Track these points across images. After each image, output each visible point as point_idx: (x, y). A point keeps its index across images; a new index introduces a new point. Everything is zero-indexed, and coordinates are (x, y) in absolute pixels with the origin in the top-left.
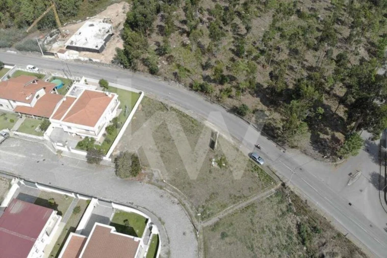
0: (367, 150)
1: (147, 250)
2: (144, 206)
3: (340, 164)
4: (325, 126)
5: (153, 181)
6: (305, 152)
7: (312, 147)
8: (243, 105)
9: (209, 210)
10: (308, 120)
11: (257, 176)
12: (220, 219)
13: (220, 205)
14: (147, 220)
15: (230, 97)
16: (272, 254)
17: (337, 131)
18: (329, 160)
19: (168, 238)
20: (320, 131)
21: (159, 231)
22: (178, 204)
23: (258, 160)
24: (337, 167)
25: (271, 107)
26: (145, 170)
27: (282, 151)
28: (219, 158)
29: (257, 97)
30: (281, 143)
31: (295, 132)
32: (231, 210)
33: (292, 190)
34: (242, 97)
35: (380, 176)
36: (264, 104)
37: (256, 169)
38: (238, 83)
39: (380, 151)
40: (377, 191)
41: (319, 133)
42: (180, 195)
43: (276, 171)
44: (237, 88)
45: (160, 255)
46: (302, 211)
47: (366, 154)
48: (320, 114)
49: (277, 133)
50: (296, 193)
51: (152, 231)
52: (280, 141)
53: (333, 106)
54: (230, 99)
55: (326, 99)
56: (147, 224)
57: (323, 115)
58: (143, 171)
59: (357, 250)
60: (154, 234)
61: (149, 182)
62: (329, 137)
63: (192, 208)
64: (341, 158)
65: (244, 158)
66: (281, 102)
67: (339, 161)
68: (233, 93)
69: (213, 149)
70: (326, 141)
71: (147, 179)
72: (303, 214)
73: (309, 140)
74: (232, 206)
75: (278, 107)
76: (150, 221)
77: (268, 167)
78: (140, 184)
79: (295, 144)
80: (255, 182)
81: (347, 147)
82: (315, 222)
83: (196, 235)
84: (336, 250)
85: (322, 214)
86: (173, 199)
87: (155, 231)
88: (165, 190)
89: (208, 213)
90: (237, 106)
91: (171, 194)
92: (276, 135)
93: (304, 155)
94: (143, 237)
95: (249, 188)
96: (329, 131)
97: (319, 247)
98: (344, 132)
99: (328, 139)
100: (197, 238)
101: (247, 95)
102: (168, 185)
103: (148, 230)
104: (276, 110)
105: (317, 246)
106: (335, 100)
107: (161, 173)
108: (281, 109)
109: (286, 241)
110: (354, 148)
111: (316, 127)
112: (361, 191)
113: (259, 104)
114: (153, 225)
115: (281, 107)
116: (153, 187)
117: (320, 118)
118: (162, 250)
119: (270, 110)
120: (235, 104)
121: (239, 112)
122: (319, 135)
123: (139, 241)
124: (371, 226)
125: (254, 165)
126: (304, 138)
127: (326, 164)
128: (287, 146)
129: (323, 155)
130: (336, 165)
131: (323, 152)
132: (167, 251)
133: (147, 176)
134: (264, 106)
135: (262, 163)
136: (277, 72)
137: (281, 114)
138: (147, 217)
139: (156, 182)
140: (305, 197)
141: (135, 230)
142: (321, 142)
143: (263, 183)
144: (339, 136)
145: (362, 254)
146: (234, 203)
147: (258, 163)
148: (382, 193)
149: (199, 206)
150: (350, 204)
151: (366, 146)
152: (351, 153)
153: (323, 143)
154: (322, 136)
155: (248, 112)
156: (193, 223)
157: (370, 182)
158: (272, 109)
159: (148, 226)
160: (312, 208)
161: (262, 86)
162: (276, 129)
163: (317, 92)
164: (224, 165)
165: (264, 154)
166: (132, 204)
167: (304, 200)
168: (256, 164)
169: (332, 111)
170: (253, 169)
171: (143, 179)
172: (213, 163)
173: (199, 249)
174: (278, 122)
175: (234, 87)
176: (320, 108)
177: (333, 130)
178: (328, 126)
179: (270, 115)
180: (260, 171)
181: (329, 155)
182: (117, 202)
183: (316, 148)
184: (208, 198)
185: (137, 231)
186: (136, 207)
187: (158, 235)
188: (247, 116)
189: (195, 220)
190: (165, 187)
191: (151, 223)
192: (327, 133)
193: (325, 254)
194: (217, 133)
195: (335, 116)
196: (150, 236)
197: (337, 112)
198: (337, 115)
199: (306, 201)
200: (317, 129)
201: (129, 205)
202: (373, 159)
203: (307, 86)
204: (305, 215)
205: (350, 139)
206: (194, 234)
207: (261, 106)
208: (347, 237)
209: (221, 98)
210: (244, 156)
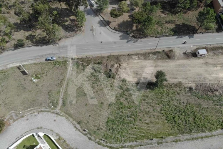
0: (88, 14)
1: (47, 145)
2: (24, 132)
3: (84, 29)
4: (63, 18)
5: (15, 119)
6: (67, 37)
7: (67, 32)
8: (18, 40)
9: (54, 100)
10: (54, 21)
11: (58, 66)
12: (63, 98)
13: (57, 94)
14: (33, 135)
15: (7, 42)
16: (94, 88)
17: (70, 16)
18: (78, 32)
19: (51, 130)
20: (63, 22)
21: (43, 132)
22: (38, 114)
23: (52, 59)
24: (84, 32)
25: (32, 30)
26: (5, 118)
27: (57, 45)
28: (34, 76)
29: (20, 30)
30: (53, 42)
31: (54, 32)
32: (63, 90)
33: (77, 58)
34: (13, 37)
35: (101, 21)
36: (28, 31)
37: (55, 63)
38: (4, 32)
39: (93, 10)
40: (106, 28)
41: (64, 23)
42: (35, 109)
43: (64, 56)
44: (6, 34)
45: (55, 140)
46: (89, 62)
47: (89, 16)
48: (56, 14)
49: (47, 39)
50: (80, 57)
51: (40, 136)
52: (52, 42)
53: (58, 6)
54: (8, 43)
55: (52, 5)
56: (35, 136)
57: (58, 14)
58: (5, 120)
59: (118, 56)
60: (43, 136)
61: (14, 121)
62: (69, 21)
63: (46, 108)
64: (82, 27)
65: (45, 64)
66: (34, 23)
67: (83, 29)
68: (7, 38)
69: (27, 74)
70: (70, 25)
71: (11, 121)
72: (90, 62)
73: (63, 30)
74: (62, 88)
75: (35, 27)
76: (35, 134)
77: (59, 58)
78: (11, 126)
79: (59, 37)
80: (60, 70)
81: (80, 20)
82: (97, 61)
83: (60, 115)
84: (112, 64)
85: (96, 56)
86: (33, 114)
87: (41, 134)
88: (26, 115)
89: (55, 102)
90: (15, 43)
91: (31, 114)
92: (48, 41)
93: (67, 39)
94: (40, 143)
95: (61, 74)
96: (67, 19)
97: (106, 68)
98: (73, 14)
99: (70, 23)
100: (62, 116)
101: (15, 34)
102: (25, 112)
103: (38, 138)
104: (36, 29)
105: (105, 69)
106: (56, 2)
107: (15, 111)
108: (38, 26)
109: (94, 78)
110: (83, 18)
111: (60, 21)
112: (100, 33)
113: (25, 33)
114: (38, 134)
115: (37, 26)
116: (18, 120)
117: (58, 16)
118: (53, 137)
119: (33, 31)
120: (14, 43)
121: (19, 45)
122: (65, 24)
123: (40, 146)
124: (115, 43)
125: (53, 63)
126: (60, 31)
127: (79, 34)
128: (57, 41)
129: (74, 32)
130: (83, 31)
131: (73, 30)
132: (56, 135)
133: (10, 120)
134: (28, 32)
135: (55, 59)
136: (18, 10)
137: (40, 29)
138: (31, 134)
139: (17, 117)
140: (84, 55)
141: (32, 145)
142: (68, 27)
143: (64, 66)
144: (73, 17)
145: (121, 56)
146: (61, 86)
147: (53, 60)
148: (108, 27)
149: (49, 104)
150: (101, 42)
151: (86, 13)
152: (83, 21)
153: (70, 26)
154: (66, 24)
155: (24, 42)
156: (54, 113)
157: (100, 27)
158: (34, 30)
159: (36, 137)
160: (91, 57)
161: (18, 23)
162: (45, 38)
163: (45, 5)
164: (40, 76)
165: (51, 54)
166: (18, 137)
167: (85, 57)
168: (53, 61)
169: (60, 9)
170: (54, 65)
171: (10, 123)
172: (34, 81)
173: (67, 118)
174: (42, 34)
175: (4, 35)
176: (54, 11)
177: (68, 17)
178: (65, 17)
179: (36, 34)
180: (57, 63)
181: (76, 29)
182: (11, 145)
183: (69, 31)
184: (49, 97)
185: (34, 144)
186: (21, 137)
187: (45, 134)
188: (26, 44)
189: (53, 111)
190: (24, 114)
191: (36, 134)
192: (67, 21)
193: (110, 68)
194: (20, 65)
195: (63, 10)
196: (42, 139)
197: (62, 8)
198: (63, 9)
199: (86, 56)
200: (61, 22)
201: (17, 139)
202: (94, 16)
203: (38, 5)
204: (91, 62)
205: (78, 15)
206: (59, 116)
207: (27, 34)
208: (111, 55)
209: (3, 47)
210: (44, 63)
